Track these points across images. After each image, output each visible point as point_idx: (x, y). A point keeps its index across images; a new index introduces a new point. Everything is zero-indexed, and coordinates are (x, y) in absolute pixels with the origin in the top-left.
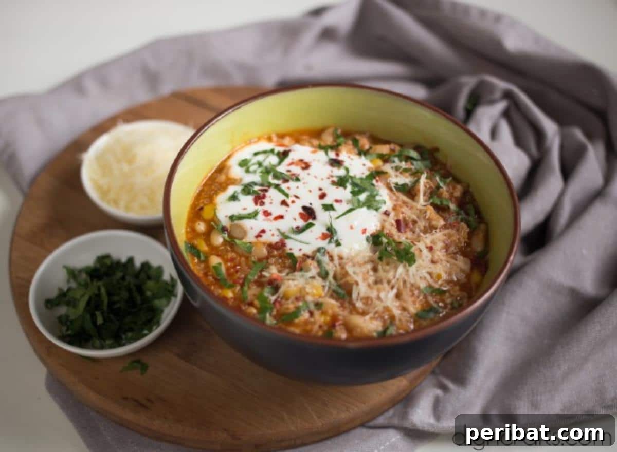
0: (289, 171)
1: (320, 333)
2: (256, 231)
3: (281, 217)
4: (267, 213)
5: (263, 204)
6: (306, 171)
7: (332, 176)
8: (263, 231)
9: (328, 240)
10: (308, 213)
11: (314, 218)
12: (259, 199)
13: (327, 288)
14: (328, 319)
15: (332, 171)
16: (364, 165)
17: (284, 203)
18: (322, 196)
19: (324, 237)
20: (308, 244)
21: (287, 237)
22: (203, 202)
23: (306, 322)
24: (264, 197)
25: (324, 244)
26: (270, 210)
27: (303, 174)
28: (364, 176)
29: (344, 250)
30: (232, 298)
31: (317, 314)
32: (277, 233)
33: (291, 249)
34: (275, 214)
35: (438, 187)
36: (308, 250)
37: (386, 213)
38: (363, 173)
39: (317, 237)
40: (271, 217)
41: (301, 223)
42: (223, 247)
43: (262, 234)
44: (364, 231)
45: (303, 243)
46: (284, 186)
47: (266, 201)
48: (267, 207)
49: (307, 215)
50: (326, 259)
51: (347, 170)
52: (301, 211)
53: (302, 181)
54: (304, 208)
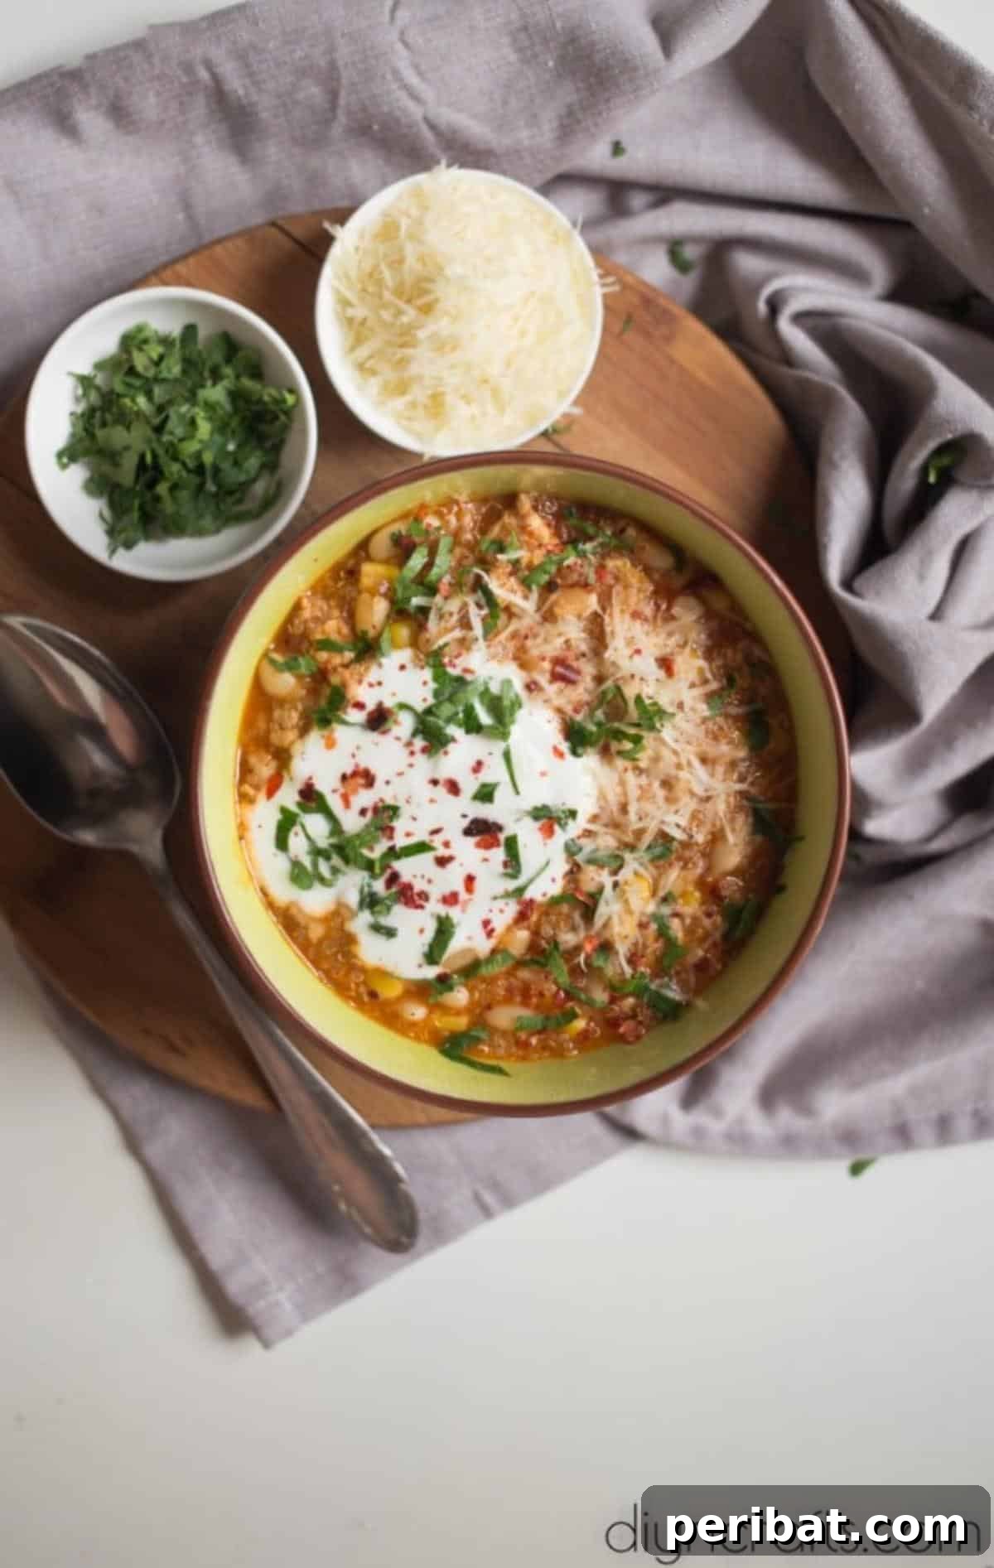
0: (363, 812)
1: (718, 919)
2: (480, 933)
3: (470, 880)
4: (451, 899)
5: (424, 896)
6: (379, 783)
7: (409, 744)
8: (486, 923)
9: (557, 828)
10: (483, 831)
11: (500, 828)
12: (409, 896)
13: (641, 870)
14: (697, 894)
15: (398, 739)
16: (402, 667)
17: (442, 862)
18: (453, 788)
19: (548, 832)
20: (547, 864)
21: (520, 891)
22: (357, 985)
23: (689, 931)
24: (409, 887)
25: (561, 837)
26: (447, 891)
27: (380, 793)
28: (432, 685)
29: (586, 807)
30: (588, 1024)
31: (680, 907)
32: (500, 903)
33: (544, 895)
34: (459, 886)
35: (516, 563)
36: (560, 867)
37: (531, 687)
38: (425, 683)
39: (542, 843)
40: (463, 895)
41: (499, 854)
42: (477, 995)
43: (489, 928)
44: (559, 754)
45: (543, 869)
46: (400, 841)
47: (419, 886)
48: (435, 893)
49: (487, 837)
50: (588, 845)
51: (403, 706)
52: (472, 841)
53: (401, 803)
54: (468, 832)
